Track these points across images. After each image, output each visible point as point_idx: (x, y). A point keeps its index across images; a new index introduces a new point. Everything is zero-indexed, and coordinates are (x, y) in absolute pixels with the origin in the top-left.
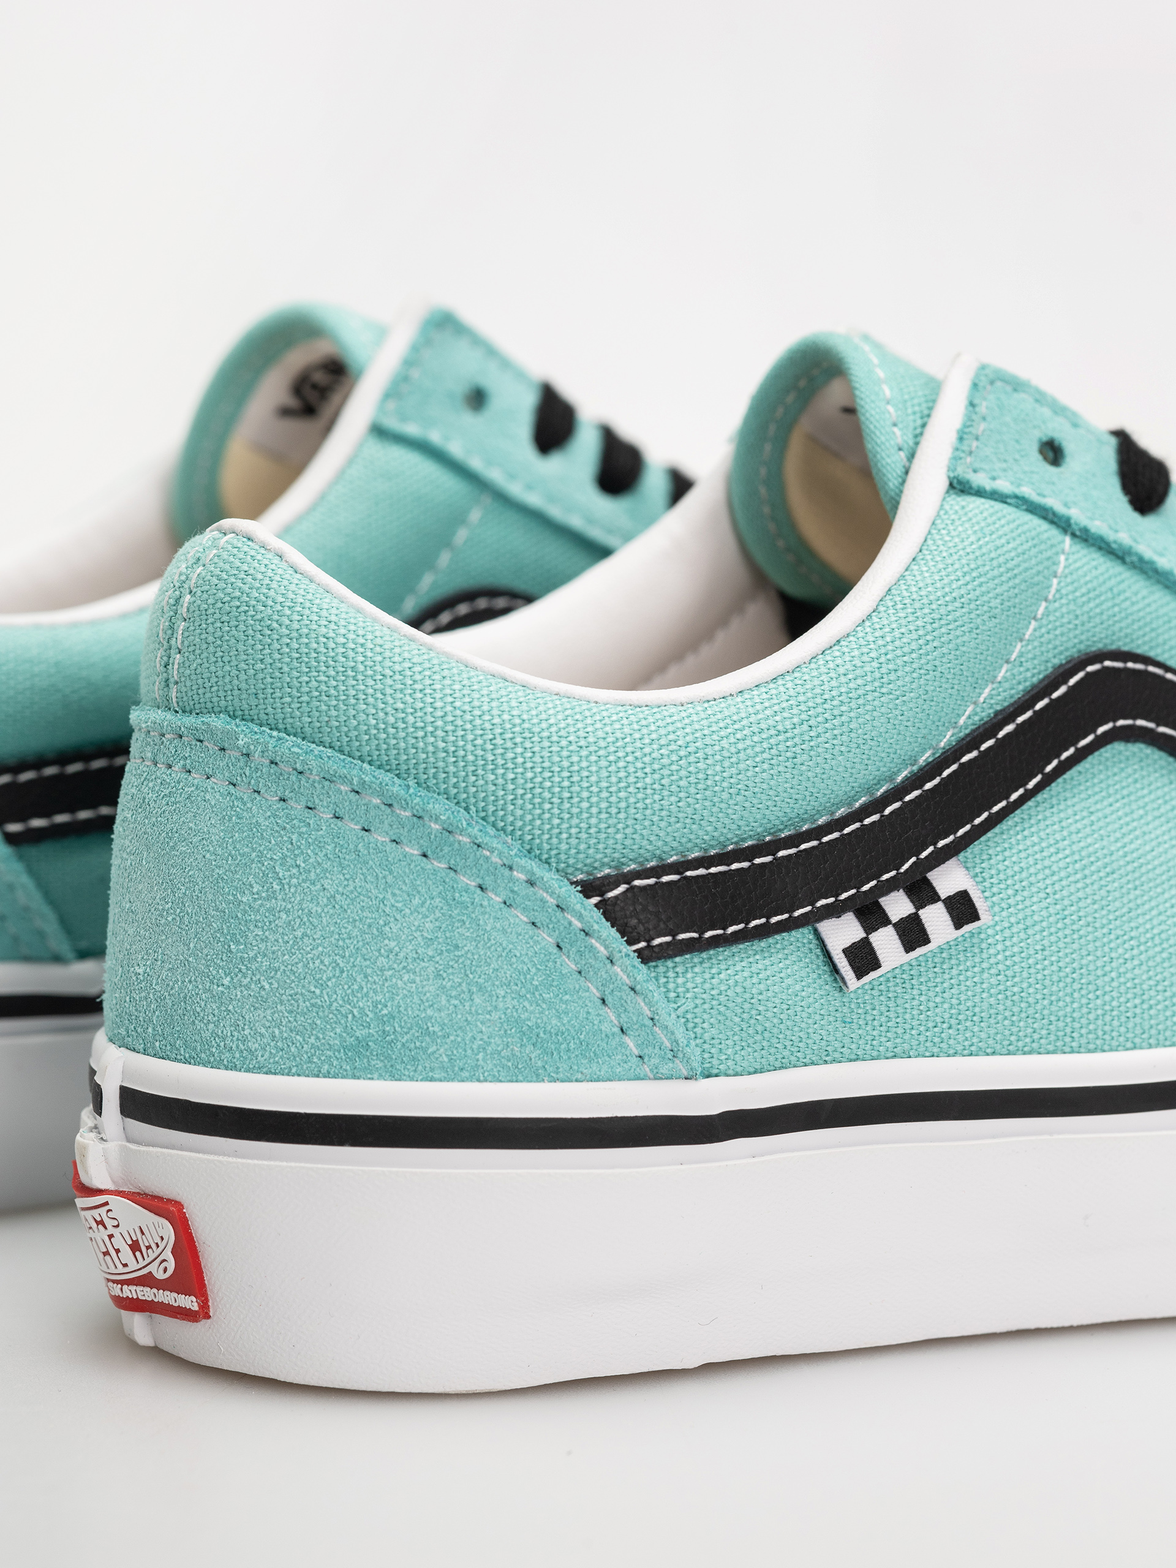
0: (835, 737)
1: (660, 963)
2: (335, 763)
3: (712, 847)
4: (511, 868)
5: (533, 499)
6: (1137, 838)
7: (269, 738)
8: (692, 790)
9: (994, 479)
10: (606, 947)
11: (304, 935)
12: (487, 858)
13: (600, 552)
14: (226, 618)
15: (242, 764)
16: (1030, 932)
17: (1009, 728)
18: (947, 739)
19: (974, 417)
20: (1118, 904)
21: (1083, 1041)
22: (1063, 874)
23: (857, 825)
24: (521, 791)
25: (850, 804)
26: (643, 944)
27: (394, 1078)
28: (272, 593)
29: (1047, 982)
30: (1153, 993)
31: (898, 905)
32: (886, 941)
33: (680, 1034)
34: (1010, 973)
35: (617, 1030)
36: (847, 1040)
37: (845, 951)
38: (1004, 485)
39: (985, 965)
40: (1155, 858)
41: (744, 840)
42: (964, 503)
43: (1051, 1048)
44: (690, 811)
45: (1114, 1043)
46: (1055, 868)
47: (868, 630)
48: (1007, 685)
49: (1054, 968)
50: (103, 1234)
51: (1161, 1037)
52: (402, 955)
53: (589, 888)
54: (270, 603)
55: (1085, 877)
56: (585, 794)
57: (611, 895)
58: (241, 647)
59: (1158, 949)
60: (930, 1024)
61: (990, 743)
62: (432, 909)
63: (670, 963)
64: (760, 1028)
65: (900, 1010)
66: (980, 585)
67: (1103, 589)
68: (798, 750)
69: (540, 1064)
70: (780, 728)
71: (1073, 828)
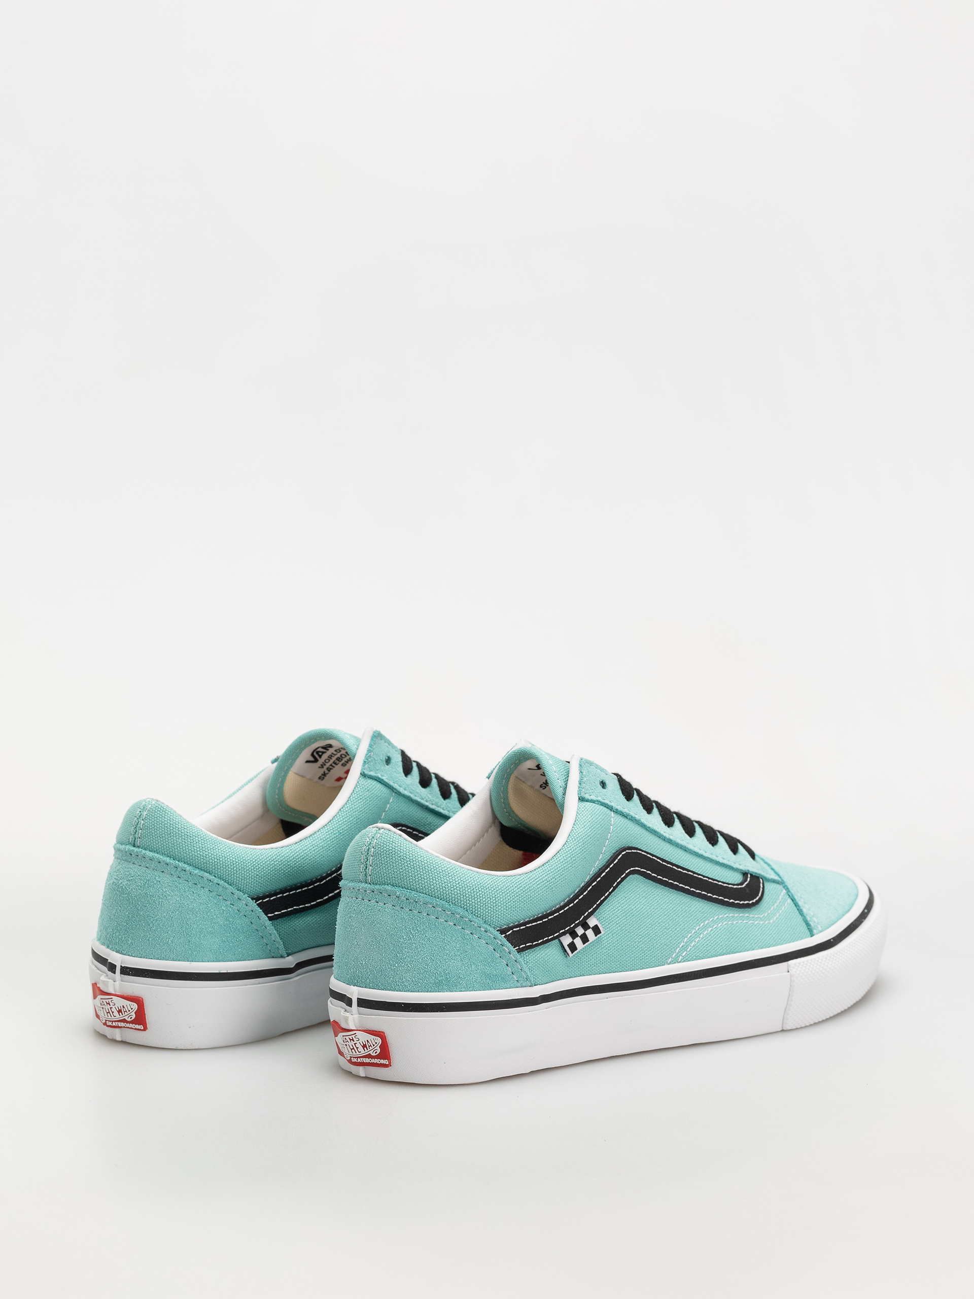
0: (562, 882)
1: (521, 953)
2: (428, 899)
3: (531, 917)
4: (480, 927)
5: (406, 793)
6: (638, 904)
7: (407, 892)
8: (527, 901)
9: (590, 796)
10: (508, 949)
11: (421, 950)
12: (474, 925)
13: (446, 818)
14: (388, 856)
15: (397, 900)
16: (614, 935)
17: (604, 874)
18: (588, 878)
19: (583, 776)
20: (635, 925)
21: (629, 967)
22: (620, 917)
23: (568, 907)
24: (482, 905)
25: (564, 901)
26: (517, 948)
27: (450, 991)
28: (402, 848)
29: (619, 950)
30: (647, 951)
31: (580, 931)
32: (578, 941)
33: (529, 974)
34: (609, 948)
35: (511, 973)
36: (568, 972)
37: (568, 945)
38: (593, 798)
39: (603, 947)
40: (644, 910)
41: (539, 914)
42: (584, 805)
43: (620, 970)
44: (527, 907)
45: (638, 968)
46: (618, 915)
47: (566, 848)
48: (601, 861)
49: (621, 946)
50: (353, 1043)
51: (650, 965)
52: (451, 955)
53: (502, 932)
54: (402, 851)
55: (626, 917)
56: (499, 904)
57: (508, 934)
58: (395, 865)
59: (647, 938)
60: (589, 966)
61: (599, 879)
62: (458, 941)
63: (524, 953)
64: (547, 970)
65: (581, 962)
66: (594, 831)
67: (623, 828)
68: (553, 886)
69: (491, 985)
70: (548, 880)
71: (621, 903)
